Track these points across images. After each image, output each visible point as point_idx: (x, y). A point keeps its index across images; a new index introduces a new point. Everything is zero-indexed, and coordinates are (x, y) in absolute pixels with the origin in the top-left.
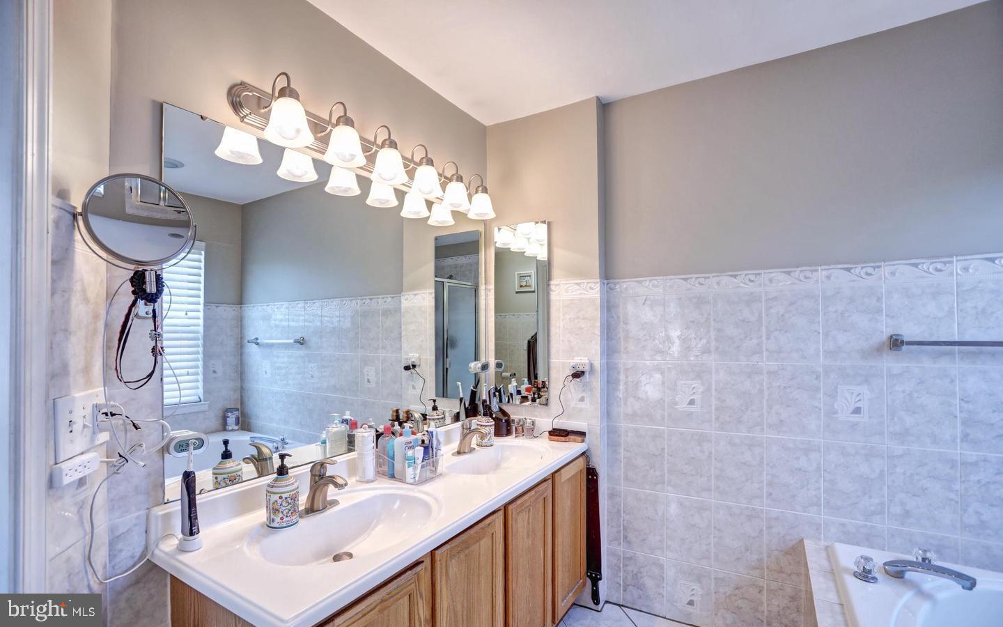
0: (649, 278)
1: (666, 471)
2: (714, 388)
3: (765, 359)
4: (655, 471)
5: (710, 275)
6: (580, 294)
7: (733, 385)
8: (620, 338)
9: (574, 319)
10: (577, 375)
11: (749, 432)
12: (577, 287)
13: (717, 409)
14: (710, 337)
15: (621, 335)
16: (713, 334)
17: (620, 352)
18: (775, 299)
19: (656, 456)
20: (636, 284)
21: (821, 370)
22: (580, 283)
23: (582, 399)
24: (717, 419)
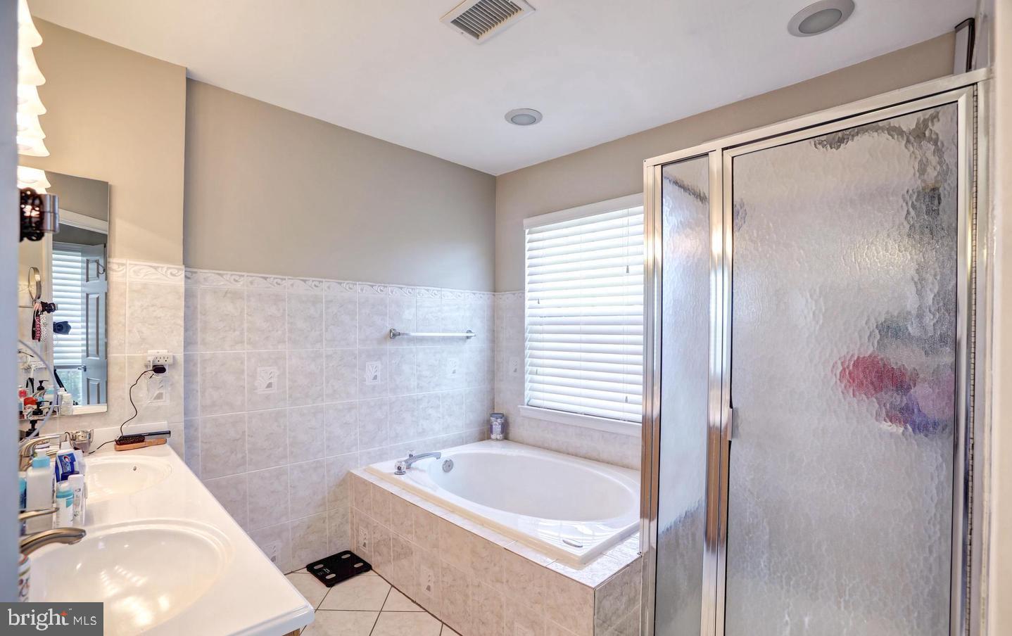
0: (230, 273)
1: (247, 452)
2: (287, 372)
3: (324, 346)
4: (236, 454)
5: (286, 277)
6: (157, 279)
7: (302, 367)
8: (197, 329)
9: (148, 306)
10: (159, 369)
11: (314, 403)
12: (153, 271)
13: (290, 388)
14: (285, 329)
15: (199, 325)
16: (287, 326)
17: (196, 343)
18: (331, 301)
19: (237, 440)
20: (217, 276)
21: (357, 352)
22: (158, 267)
23: (159, 397)
24: (290, 397)
